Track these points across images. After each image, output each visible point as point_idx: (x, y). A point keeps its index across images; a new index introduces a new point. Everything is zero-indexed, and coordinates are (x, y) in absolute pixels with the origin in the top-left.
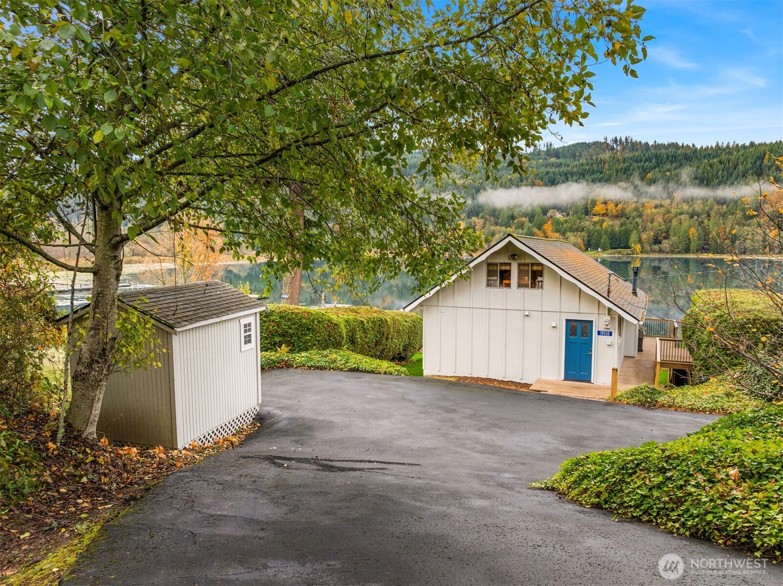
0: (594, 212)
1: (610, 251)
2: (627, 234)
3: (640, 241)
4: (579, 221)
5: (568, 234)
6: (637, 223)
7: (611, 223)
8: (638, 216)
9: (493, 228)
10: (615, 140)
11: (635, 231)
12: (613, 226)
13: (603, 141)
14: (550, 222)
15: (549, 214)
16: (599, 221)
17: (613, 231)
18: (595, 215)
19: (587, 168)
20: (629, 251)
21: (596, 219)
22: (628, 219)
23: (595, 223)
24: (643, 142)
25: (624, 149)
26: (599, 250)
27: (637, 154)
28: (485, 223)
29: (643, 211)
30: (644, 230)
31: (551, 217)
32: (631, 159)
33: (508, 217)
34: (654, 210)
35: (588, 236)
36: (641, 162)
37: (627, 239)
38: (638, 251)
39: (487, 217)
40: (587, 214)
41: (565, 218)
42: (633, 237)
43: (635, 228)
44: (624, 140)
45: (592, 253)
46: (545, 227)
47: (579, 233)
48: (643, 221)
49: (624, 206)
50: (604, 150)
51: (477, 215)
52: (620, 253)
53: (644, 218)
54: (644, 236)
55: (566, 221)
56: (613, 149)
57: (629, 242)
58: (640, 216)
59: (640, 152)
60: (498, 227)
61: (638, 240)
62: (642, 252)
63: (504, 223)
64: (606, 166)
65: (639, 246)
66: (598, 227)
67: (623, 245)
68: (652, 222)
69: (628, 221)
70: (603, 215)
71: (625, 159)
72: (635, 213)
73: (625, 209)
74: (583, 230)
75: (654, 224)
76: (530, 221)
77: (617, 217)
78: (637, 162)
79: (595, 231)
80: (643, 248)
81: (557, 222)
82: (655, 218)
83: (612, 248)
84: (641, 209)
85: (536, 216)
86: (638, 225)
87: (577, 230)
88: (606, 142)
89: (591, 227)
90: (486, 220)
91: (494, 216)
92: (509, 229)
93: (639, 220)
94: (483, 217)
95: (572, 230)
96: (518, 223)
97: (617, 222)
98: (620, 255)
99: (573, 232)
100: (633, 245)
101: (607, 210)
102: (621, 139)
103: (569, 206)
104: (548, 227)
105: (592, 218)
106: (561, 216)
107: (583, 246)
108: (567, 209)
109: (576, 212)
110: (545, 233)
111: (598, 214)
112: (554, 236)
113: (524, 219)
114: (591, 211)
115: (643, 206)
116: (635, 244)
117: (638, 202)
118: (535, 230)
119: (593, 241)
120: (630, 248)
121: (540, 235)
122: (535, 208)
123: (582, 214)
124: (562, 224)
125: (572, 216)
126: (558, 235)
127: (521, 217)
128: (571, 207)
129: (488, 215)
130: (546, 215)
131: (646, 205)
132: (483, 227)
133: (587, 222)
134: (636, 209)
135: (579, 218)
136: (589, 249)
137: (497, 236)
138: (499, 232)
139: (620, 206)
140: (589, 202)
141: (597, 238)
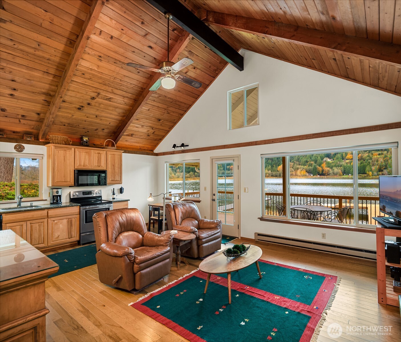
0: (346, 158)
2: (364, 167)
3: (371, 170)
4: (339, 162)
5: (334, 168)
6: (369, 162)
8: (369, 159)
9: (298, 166)
11: (368, 166)
14: (324, 163)
15: (324, 160)
16: (350, 162)
18: (347, 159)
21: (348, 161)
22: (364, 160)
23: (347, 163)
28: (294, 164)
30: (373, 165)
33: (305, 161)
34: (378, 156)
35: (344, 169)
38: (370, 175)
39: (295, 162)
41: (332, 161)
42: (367, 168)
43: (368, 164)
46: (322, 165)
47: (339, 168)
48: (372, 161)
52: (361, 176)
53: (373, 160)
54: (373, 168)
55: (333, 163)
57: (365, 171)
58: (371, 159)
60: (300, 166)
62: (372, 176)
63: (303, 164)
65: (371, 173)
66: (349, 165)
67: (362, 172)
68: (377, 161)
69: (364, 162)
70: (351, 159)
72: (368, 158)
73: (363, 156)
74: (341, 166)
75: (379, 162)
76: (315, 163)
80: (373, 173)
81: (328, 163)
82: (379, 160)
84: (371, 156)
85: (318, 161)
86: (370, 163)
87: (338, 166)
89: (345, 165)
90: (294, 163)
91: (298, 161)
92: (305, 166)
93: (370, 161)
95: (335, 166)
96: (309, 164)
100: (367, 172)
103: (334, 156)
104: (324, 165)
105: (346, 161)
106: (330, 160)
107: (342, 173)
108: (333, 157)
109: (338, 158)
110: (322, 168)
111: (348, 159)
112: (326, 169)
113: (312, 162)
114: (345, 158)
115: (372, 154)
116: (369, 171)
117: (370, 153)
118: (318, 167)
119: (346, 171)
120: (366, 174)
121: (320, 169)
122: (318, 157)
123: (341, 159)
124: (331, 164)
125: (336, 160)
126: (328, 169)
127: (311, 161)
128: (335, 156)
129: (296, 161)
130: (323, 160)
131: (374, 154)
132: (293, 166)
133: (343, 163)
134: (369, 156)
135: (339, 161)
136: (345, 175)
137: (300, 170)
138: (301, 168)
139: (360, 155)
140: (344, 154)
141: (348, 169)
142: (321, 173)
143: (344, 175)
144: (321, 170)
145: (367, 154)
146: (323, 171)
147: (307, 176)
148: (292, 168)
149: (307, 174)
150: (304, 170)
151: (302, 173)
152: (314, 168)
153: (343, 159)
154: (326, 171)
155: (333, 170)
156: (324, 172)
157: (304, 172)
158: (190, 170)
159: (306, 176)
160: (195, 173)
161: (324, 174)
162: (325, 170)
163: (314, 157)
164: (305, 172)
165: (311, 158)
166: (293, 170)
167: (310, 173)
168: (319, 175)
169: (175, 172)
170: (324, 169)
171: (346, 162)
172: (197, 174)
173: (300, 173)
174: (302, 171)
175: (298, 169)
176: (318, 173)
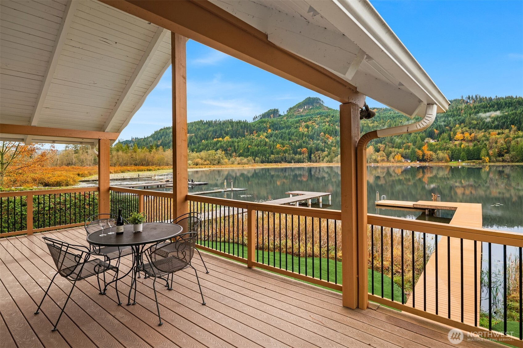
0: (455, 138)
1: (467, 161)
2: (479, 151)
3: (488, 155)
4: (445, 144)
5: (438, 152)
6: (485, 144)
7: (467, 144)
8: (486, 140)
9: (390, 149)
10: (469, 98)
11: (484, 149)
12: (468, 146)
13: (460, 98)
14: (426, 145)
15: (426, 141)
16: (459, 143)
17: (468, 150)
18: (456, 140)
19: (450, 113)
20: (480, 161)
21: (457, 143)
22: (479, 142)
23: (456, 145)
24: (488, 98)
25: (475, 102)
26: (460, 161)
27: (483, 103)
28: (385, 147)
29: (490, 137)
30: (491, 148)
31: (427, 142)
32: (480, 106)
33: (400, 143)
34: (498, 136)
35: (452, 153)
36: (487, 108)
37: (479, 154)
38: (487, 161)
41: (436, 143)
42: (483, 152)
43: (484, 147)
44: (474, 97)
45: (455, 162)
46: (423, 148)
47: (446, 151)
48: (490, 143)
50: (461, 104)
51: (381, 143)
52: (474, 162)
53: (491, 141)
54: (491, 152)
55: (437, 145)
56: (467, 102)
57: (480, 156)
58: (488, 140)
59: (486, 102)
60: (394, 149)
61: (486, 154)
62: (489, 162)
63: (397, 146)
64: (463, 112)
65: (488, 158)
66: (458, 147)
67: (476, 158)
68: (496, 143)
70: (462, 140)
71: (475, 107)
72: (484, 138)
73: (477, 136)
74: (448, 149)
75: (498, 144)
76: (414, 145)
77: (471, 141)
78: (484, 108)
79: (457, 150)
80: (490, 159)
81: (431, 145)
82: (498, 140)
83: (469, 160)
84: (488, 136)
85: (417, 142)
87: (444, 150)
88: (462, 99)
89: (454, 147)
90: (386, 145)
91: (391, 143)
92: (401, 149)
93: (487, 143)
94: (384, 144)
95: (440, 149)
96: (406, 146)
97: (471, 144)
98: (474, 164)
99: (442, 150)
100: (483, 158)
101: (464, 137)
102: (472, 97)
104: (425, 148)
105: (454, 142)
106: (433, 142)
107: (449, 159)
108: (437, 137)
109: (443, 139)
110: (423, 151)
111: (458, 140)
112: (429, 153)
114: (453, 138)
115: (489, 133)
116: (485, 156)
117: (486, 131)
118: (417, 150)
119: (455, 155)
120: (481, 159)
121: (420, 153)
122: (417, 137)
123: (447, 140)
124: (434, 146)
125: (441, 141)
126: (431, 152)
127: (408, 143)
128: (440, 136)
129: (388, 142)
130: (424, 141)
131: (491, 133)
132: (385, 149)
133: (451, 145)
134: (484, 136)
135: (445, 142)
137: (393, 154)
138: (395, 151)
139: (473, 135)
140: (452, 133)
141: (457, 154)
142: (421, 158)
143: (452, 161)
144: (421, 155)
145: (483, 134)
146: (423, 155)
147: (402, 162)
148: (384, 151)
149: (403, 160)
150: (399, 154)
151: (396, 158)
152: (411, 152)
153: (451, 139)
154: (428, 156)
155: (437, 154)
156: (425, 157)
157: (399, 157)
158: (249, 153)
160: (255, 158)
161: (425, 159)
162: (426, 154)
163: (412, 137)
165: (408, 139)
166: (384, 154)
167: (407, 158)
168: (418, 161)
169: (231, 156)
172: (258, 159)
173: (394, 158)
174: (396, 155)
175: (391, 153)
176: (417, 158)
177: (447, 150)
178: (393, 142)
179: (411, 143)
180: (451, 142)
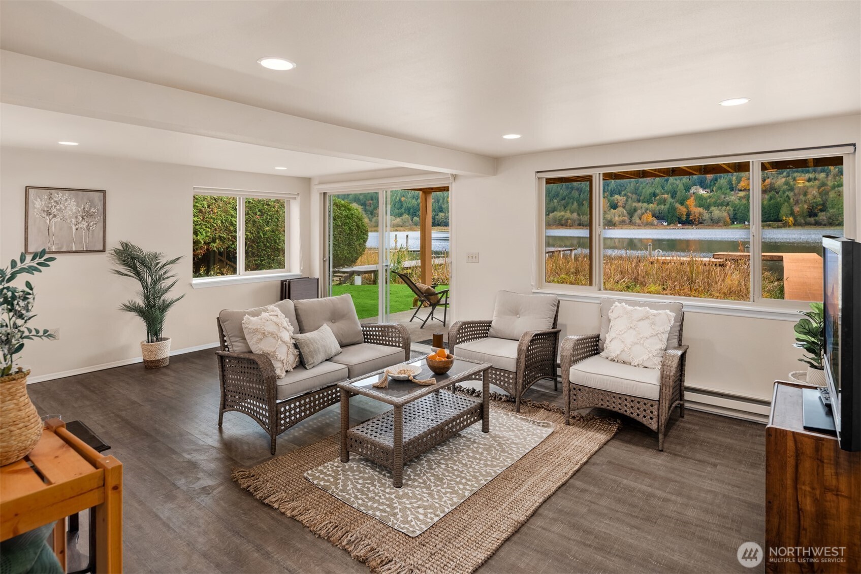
0: (739, 187)
2: (777, 207)
3: (792, 214)
4: (723, 196)
5: (713, 208)
6: (788, 196)
8: (788, 190)
9: (634, 204)
11: (786, 204)
14: (692, 198)
15: (692, 191)
16: (746, 195)
18: (741, 190)
20: (779, 223)
21: (742, 194)
22: (777, 193)
23: (740, 198)
26: (746, 223)
28: (627, 200)
29: (795, 185)
30: (797, 202)
31: (694, 193)
33: (650, 194)
34: (807, 184)
35: (734, 210)
37: (778, 212)
38: (790, 223)
39: (630, 195)
40: (732, 190)
41: (708, 194)
42: (784, 210)
43: (785, 201)
45: (738, 225)
46: (688, 202)
47: (724, 207)
48: (795, 195)
49: (772, 181)
51: (620, 194)
52: (769, 225)
53: (796, 191)
54: (797, 209)
55: (710, 197)
57: (780, 215)
58: (792, 189)
60: (640, 204)
61: (789, 212)
62: (794, 224)
63: (646, 200)
65: (791, 219)
66: (744, 202)
67: (773, 218)
68: (805, 194)
69: (777, 195)
72: (785, 187)
73: (774, 184)
74: (728, 204)
75: (808, 197)
76: (672, 197)
77: (765, 191)
79: (742, 205)
80: (795, 220)
81: (700, 198)
82: (809, 191)
84: (792, 183)
85: (678, 193)
86: (789, 199)
87: (722, 205)
89: (737, 202)
90: (628, 197)
91: (636, 194)
92: (651, 205)
93: (791, 194)
94: (625, 195)
95: (716, 204)
96: (660, 199)
97: (766, 197)
98: (769, 228)
99: (718, 206)
100: (784, 218)
103: (712, 183)
104: (691, 202)
105: (737, 194)
106: (704, 192)
107: (729, 220)
108: (710, 186)
109: (720, 188)
110: (687, 207)
111: (744, 190)
112: (696, 210)
113: (666, 196)
114: (736, 187)
115: (794, 179)
116: (787, 216)
117: (789, 176)
118: (678, 205)
119: (739, 215)
120: (781, 221)
121: (683, 210)
122: (678, 186)
123: (727, 189)
124: (706, 199)
125: (716, 192)
126: (701, 210)
127: (663, 194)
128: (715, 184)
129: (630, 193)
130: (689, 191)
131: (798, 178)
132: (625, 204)
133: (733, 197)
134: (787, 183)
135: (723, 193)
136: (736, 223)
137: (639, 212)
138: (642, 208)
139: (768, 181)
140: (734, 178)
141: (743, 211)
142: (684, 219)
143: (734, 223)
144: (685, 213)
145: (784, 180)
146: (688, 215)
147: (654, 225)
148: (624, 207)
149: (656, 222)
150: (648, 211)
151: (645, 218)
152: (669, 209)
153: (732, 189)
154: (695, 216)
155: (711, 213)
156: (691, 218)
157: (648, 217)
158: (403, 210)
159: (652, 225)
160: (413, 218)
161: (691, 220)
162: (693, 212)
163: (670, 185)
164: (650, 216)
165: (663, 188)
166: (625, 211)
167: (662, 219)
168: (679, 223)
169: (372, 214)
170: (691, 211)
171: (739, 195)
172: (418, 219)
173: (640, 219)
174: (643, 214)
175: (635, 210)
176: (679, 219)
177: (726, 206)
178: (638, 192)
179: (668, 194)
180: (732, 192)
